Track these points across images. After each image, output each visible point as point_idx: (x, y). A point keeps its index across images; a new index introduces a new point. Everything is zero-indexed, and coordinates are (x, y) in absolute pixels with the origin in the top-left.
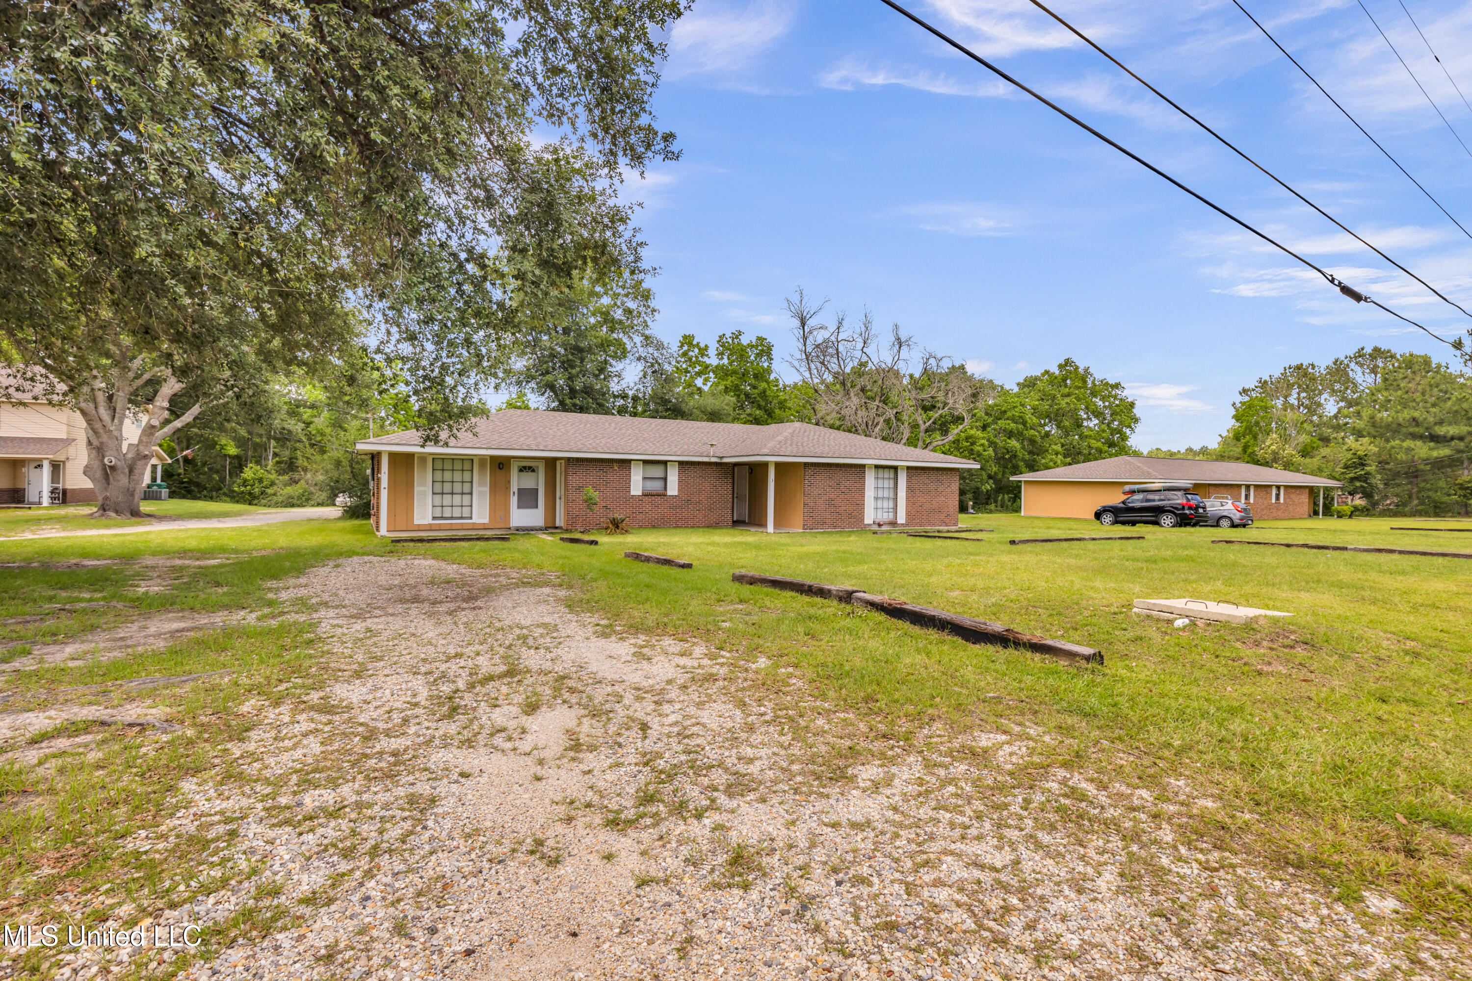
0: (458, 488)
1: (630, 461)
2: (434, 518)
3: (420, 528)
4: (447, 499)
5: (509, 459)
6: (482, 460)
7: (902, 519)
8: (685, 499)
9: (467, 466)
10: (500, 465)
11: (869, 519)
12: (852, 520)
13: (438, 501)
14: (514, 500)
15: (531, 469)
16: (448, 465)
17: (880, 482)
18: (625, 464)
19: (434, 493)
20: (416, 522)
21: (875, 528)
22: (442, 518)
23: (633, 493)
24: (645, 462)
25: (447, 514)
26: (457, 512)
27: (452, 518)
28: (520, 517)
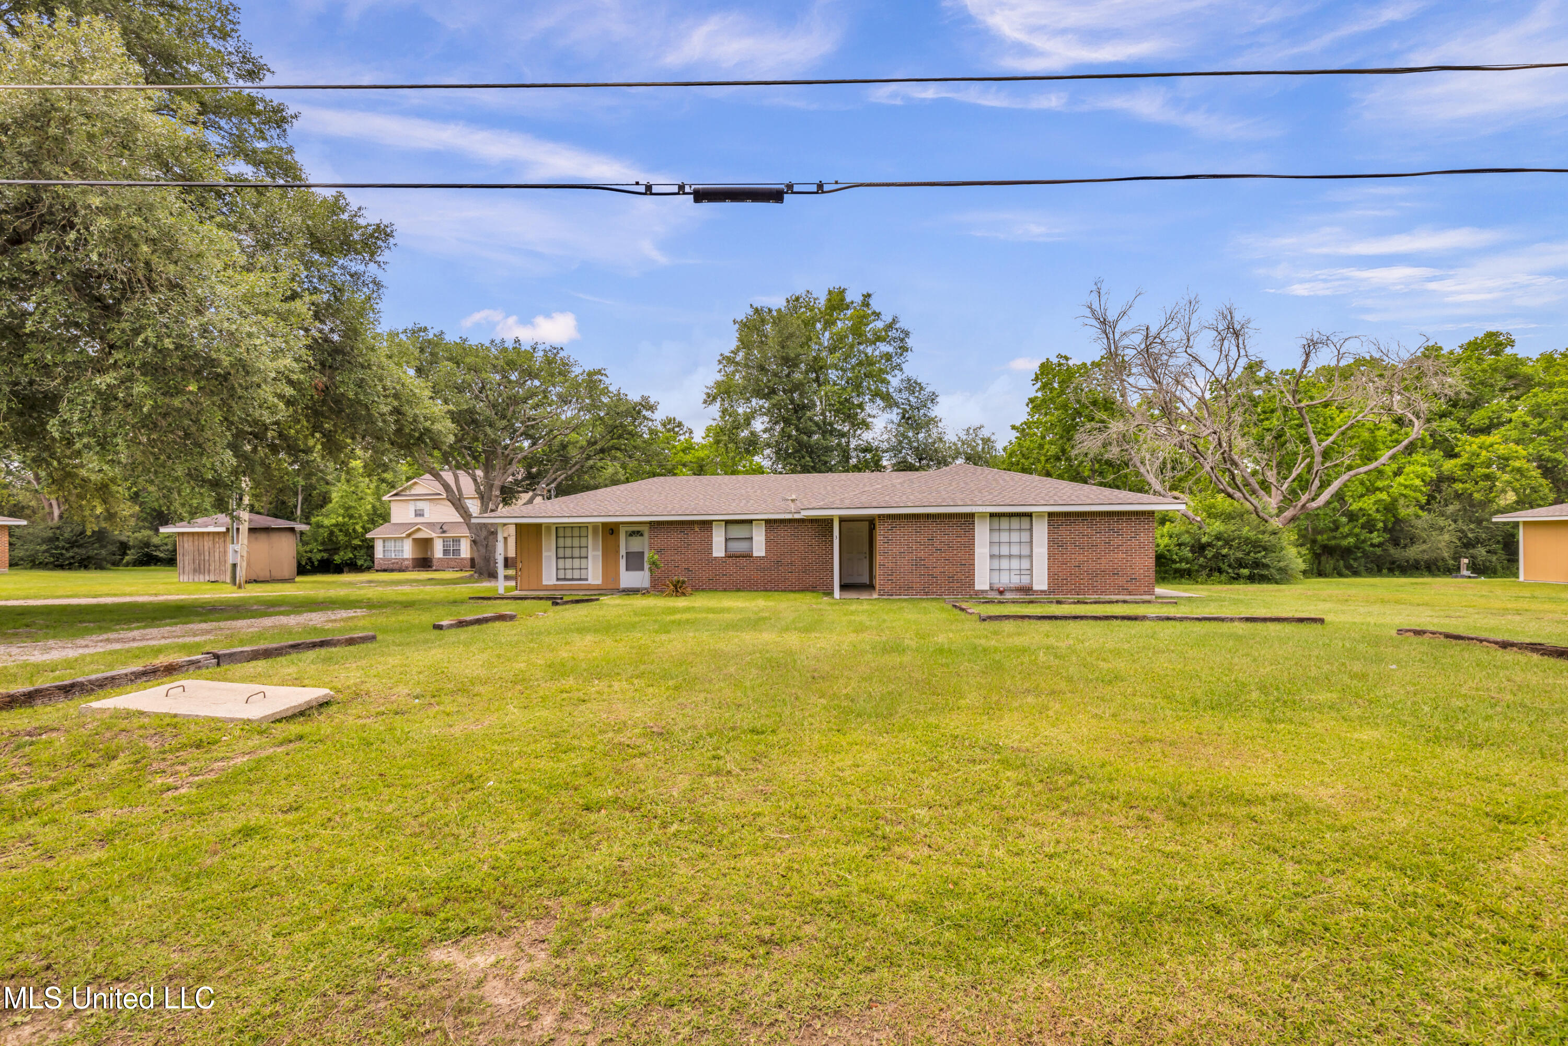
0: (576, 553)
1: (711, 522)
2: (558, 579)
3: (547, 588)
4: (569, 563)
5: (617, 524)
6: (595, 526)
7: (1041, 583)
8: (774, 561)
9: (584, 533)
10: (610, 530)
11: (982, 582)
12: (956, 585)
13: (561, 565)
14: (623, 563)
15: (639, 534)
16: (568, 533)
17: (996, 535)
18: (706, 525)
19: (557, 558)
20: (545, 583)
21: (994, 595)
22: (565, 579)
23: (715, 554)
24: (727, 522)
25: (569, 576)
26: (576, 574)
27: (572, 579)
28: (628, 578)
